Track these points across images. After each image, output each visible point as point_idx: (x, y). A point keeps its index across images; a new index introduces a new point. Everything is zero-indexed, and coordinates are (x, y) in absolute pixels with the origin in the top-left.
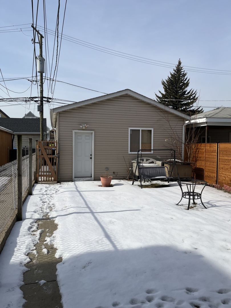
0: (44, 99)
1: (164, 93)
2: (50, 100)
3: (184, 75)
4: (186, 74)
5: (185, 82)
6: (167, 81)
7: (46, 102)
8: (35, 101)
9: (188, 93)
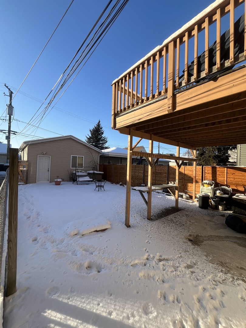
0: (11, 132)
1: (91, 136)
2: (16, 133)
3: (101, 128)
4: (102, 128)
5: (102, 132)
6: (92, 130)
7: (13, 134)
8: (4, 133)
9: (104, 138)
